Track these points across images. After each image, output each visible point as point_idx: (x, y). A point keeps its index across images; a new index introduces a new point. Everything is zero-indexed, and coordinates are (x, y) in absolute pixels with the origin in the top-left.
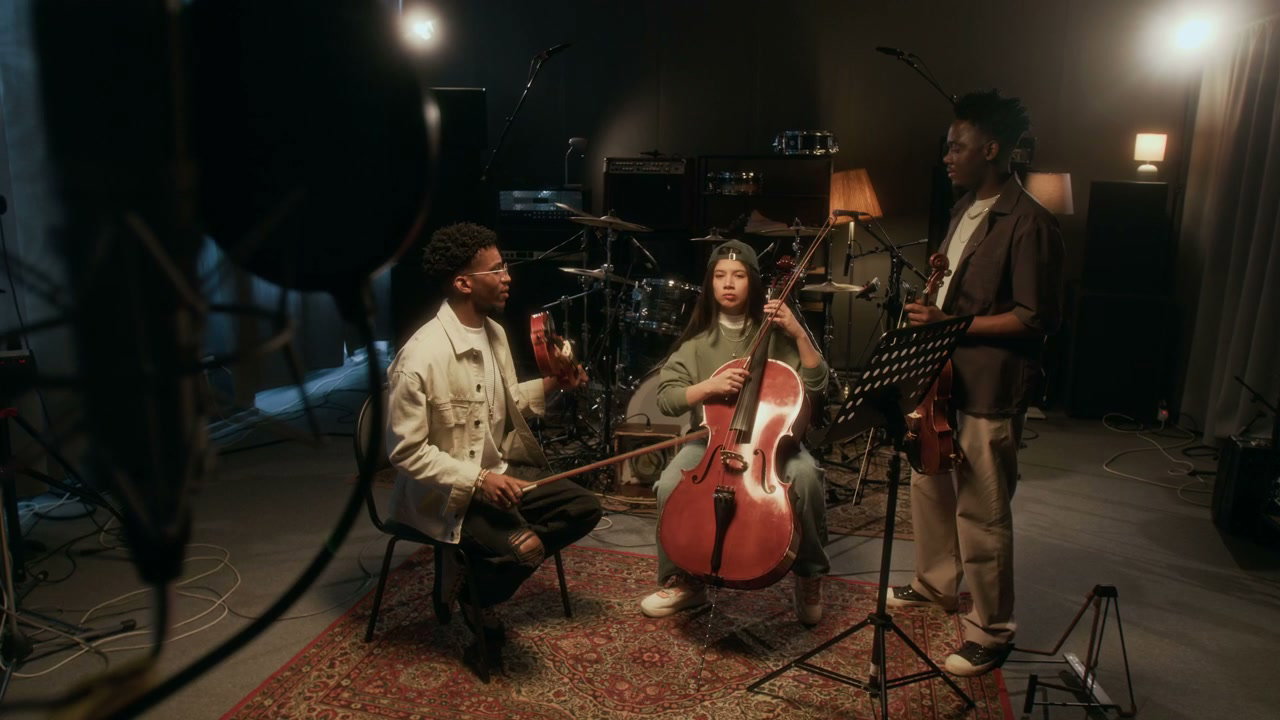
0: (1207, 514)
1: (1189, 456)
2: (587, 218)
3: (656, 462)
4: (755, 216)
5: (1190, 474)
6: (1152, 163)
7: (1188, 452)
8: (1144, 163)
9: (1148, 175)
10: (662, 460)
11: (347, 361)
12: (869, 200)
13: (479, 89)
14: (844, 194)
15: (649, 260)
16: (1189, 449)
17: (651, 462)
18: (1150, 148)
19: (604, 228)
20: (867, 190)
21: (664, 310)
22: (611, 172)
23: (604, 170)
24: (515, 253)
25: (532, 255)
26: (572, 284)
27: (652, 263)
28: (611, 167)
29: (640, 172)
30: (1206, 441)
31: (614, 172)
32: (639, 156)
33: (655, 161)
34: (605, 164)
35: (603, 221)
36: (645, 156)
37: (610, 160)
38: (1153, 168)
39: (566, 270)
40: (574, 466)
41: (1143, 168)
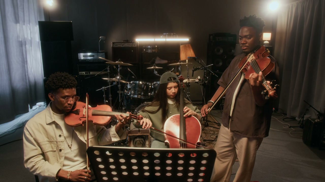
0: (301, 140)
1: (285, 121)
2: (110, 62)
3: (142, 143)
4: (158, 58)
5: (289, 127)
6: (267, 41)
7: (285, 120)
8: (265, 41)
9: (267, 44)
10: (144, 142)
11: (30, 110)
12: (192, 53)
13: (70, 21)
14: (185, 52)
15: (133, 75)
16: (284, 119)
17: (141, 143)
18: (267, 37)
19: (117, 65)
20: (191, 50)
21: (139, 91)
22: (114, 47)
23: (112, 46)
24: (84, 72)
25: (90, 73)
26: (106, 83)
27: (134, 76)
28: (114, 45)
29: (123, 46)
30: (288, 116)
31: (115, 47)
32: (122, 41)
33: (127, 43)
34: (112, 44)
35: (116, 63)
36: (124, 42)
37: (113, 43)
38: (268, 42)
39: (104, 79)
40: (113, 146)
41: (265, 42)
